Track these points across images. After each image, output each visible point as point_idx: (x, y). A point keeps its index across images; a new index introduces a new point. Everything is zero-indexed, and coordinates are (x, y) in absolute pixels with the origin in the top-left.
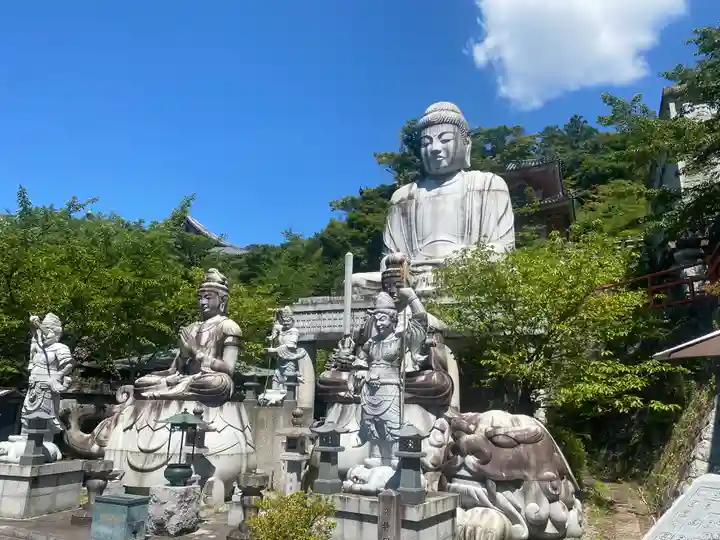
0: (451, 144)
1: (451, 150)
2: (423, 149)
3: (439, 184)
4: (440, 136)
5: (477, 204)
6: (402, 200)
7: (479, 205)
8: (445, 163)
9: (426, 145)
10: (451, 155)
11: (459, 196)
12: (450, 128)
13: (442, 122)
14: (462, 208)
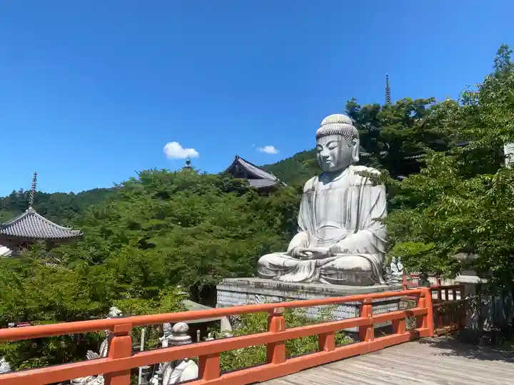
0: (336, 151)
1: (336, 156)
2: (318, 154)
3: (331, 180)
4: (328, 145)
5: (355, 196)
6: (309, 190)
7: (356, 197)
8: (332, 165)
9: (319, 152)
10: (337, 159)
11: (343, 190)
12: (334, 138)
13: (328, 134)
14: (345, 200)
